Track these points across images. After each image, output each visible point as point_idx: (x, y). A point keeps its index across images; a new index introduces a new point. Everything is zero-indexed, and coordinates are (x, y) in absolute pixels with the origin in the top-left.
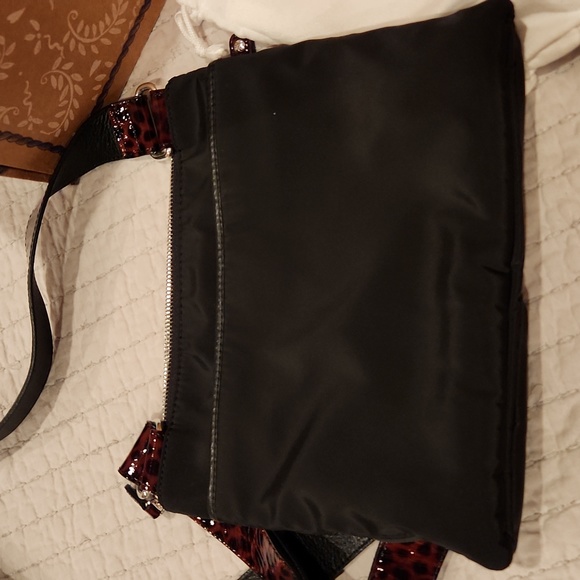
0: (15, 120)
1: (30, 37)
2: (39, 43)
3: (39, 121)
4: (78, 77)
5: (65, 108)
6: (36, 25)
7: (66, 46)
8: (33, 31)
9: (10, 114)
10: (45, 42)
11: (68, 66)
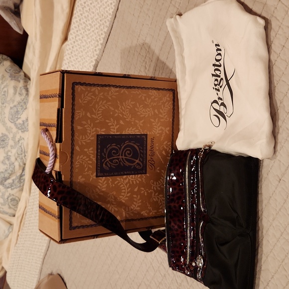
0: (148, 214)
1: (142, 192)
2: (146, 192)
3: (156, 211)
4: (161, 195)
5: (162, 204)
6: (143, 189)
7: (154, 189)
8: (142, 190)
9: (146, 212)
10: (147, 191)
11: (157, 194)
